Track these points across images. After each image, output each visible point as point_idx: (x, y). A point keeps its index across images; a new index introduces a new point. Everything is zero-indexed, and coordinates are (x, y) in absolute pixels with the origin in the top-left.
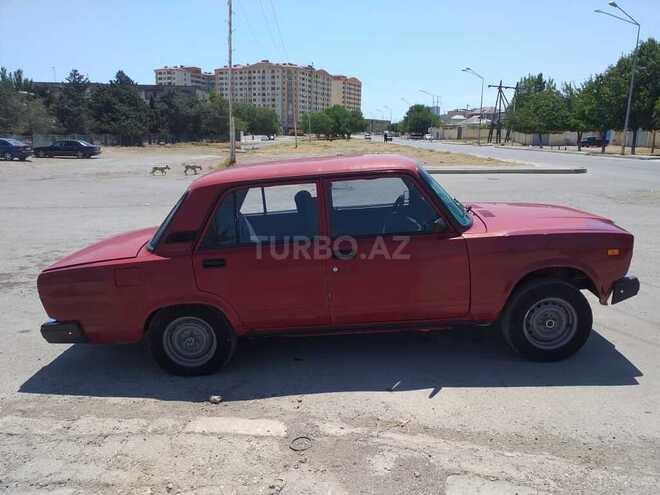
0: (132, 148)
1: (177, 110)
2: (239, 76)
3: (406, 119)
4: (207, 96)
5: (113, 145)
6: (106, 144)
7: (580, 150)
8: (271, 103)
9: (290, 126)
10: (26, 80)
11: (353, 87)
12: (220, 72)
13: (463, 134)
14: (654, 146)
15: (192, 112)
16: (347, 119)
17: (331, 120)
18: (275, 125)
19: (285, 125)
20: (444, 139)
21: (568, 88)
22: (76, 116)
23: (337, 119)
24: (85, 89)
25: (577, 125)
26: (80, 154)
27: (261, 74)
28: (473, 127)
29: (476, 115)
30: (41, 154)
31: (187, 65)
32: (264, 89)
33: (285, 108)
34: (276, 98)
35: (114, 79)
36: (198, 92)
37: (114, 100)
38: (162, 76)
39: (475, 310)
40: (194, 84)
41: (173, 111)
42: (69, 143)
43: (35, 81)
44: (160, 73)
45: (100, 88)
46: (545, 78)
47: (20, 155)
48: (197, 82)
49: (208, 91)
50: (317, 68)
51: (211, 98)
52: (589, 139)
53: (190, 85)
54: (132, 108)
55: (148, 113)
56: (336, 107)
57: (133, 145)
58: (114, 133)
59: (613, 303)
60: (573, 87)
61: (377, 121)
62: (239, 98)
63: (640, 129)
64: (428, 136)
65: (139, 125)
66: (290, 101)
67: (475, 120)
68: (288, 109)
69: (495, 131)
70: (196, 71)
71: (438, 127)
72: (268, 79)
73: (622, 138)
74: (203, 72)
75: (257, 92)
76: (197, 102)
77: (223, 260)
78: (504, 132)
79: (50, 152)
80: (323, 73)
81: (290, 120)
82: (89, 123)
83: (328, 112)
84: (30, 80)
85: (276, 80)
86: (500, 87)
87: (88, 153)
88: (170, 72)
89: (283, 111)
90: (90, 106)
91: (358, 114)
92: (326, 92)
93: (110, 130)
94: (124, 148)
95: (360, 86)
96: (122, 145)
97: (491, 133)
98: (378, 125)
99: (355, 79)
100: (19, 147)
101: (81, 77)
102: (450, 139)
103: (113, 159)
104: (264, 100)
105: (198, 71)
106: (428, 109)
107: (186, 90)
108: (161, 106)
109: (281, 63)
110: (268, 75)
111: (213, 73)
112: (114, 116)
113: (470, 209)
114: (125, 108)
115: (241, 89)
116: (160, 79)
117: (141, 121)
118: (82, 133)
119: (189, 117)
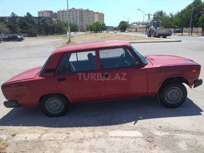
1: (47, 25)
2: (65, 13)
3: (119, 26)
4: (56, 20)
5: (28, 37)
6: (25, 37)
7: (175, 34)
8: (75, 22)
9: (82, 29)
11: (101, 16)
12: (59, 12)
13: (138, 30)
14: (197, 32)
15: (52, 25)
16: (101, 26)
17: (95, 27)
18: (78, 29)
19: (81, 29)
20: (131, 32)
21: (171, 15)
22: (15, 28)
23: (97, 26)
24: (16, 18)
25: (174, 26)
26: (18, 40)
27: (72, 13)
28: (140, 28)
29: (141, 24)
31: (48, 10)
32: (73, 17)
33: (80, 23)
34: (77, 20)
35: (26, 15)
36: (53, 19)
37: (27, 22)
38: (40, 14)
39: (149, 91)
41: (45, 25)
42: (14, 37)
44: (40, 13)
45: (22, 18)
46: (163, 12)
48: (52, 15)
49: (55, 18)
50: (90, 10)
51: (57, 21)
52: (177, 31)
53: (50, 16)
54: (33, 24)
55: (38, 26)
56: (97, 22)
57: (34, 37)
58: (28, 33)
59: (194, 88)
60: (173, 14)
61: (110, 27)
62: (65, 20)
63: (194, 27)
64: (126, 31)
65: (35, 30)
66: (82, 21)
67: (141, 26)
70: (51, 12)
71: (129, 28)
72: (74, 14)
73: (188, 30)
74: (53, 12)
75: (71, 18)
76: (53, 22)
77: (65, 78)
79: (8, 40)
80: (92, 11)
81: (82, 27)
82: (19, 30)
83: (94, 24)
85: (77, 14)
86: (149, 15)
87: (20, 40)
88: (43, 12)
89: (80, 24)
90: (19, 24)
91: (104, 25)
92: (93, 18)
93: (26, 32)
95: (104, 15)
97: (146, 29)
98: (110, 28)
99: (102, 13)
101: (15, 15)
102: (133, 32)
103: (28, 41)
104: (73, 21)
106: (126, 22)
107: (50, 19)
108: (42, 24)
109: (78, 9)
110: (74, 12)
111: (57, 12)
112: (27, 27)
113: (146, 58)
114: (30, 24)
115: (66, 17)
116: (40, 15)
118: (17, 33)
119: (51, 27)
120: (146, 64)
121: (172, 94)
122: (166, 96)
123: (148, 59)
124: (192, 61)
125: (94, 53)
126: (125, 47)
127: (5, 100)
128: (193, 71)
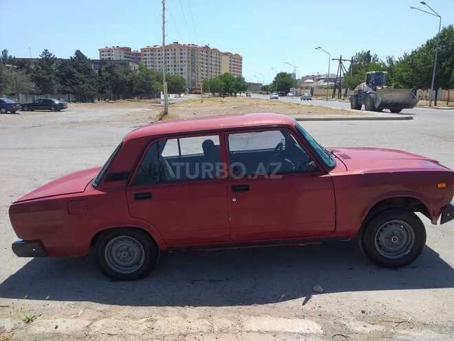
0: (88, 104)
1: (117, 77)
2: (157, 53)
3: (274, 82)
4: (137, 67)
5: (75, 102)
6: (69, 102)
8: (180, 71)
9: (193, 87)
10: (10, 57)
11: (236, 60)
12: (144, 50)
13: (315, 92)
14: (448, 100)
15: (127, 78)
16: (234, 83)
17: (223, 83)
18: (184, 87)
19: (190, 87)
21: (390, 61)
22: (48, 82)
23: (227, 82)
24: (53, 63)
26: (53, 108)
27: (172, 52)
28: (321, 87)
29: (322, 79)
30: (26, 108)
31: (121, 46)
32: (175, 62)
33: (190, 75)
34: (184, 68)
35: (73, 55)
36: (131, 64)
37: (74, 70)
39: (339, 229)
40: (126, 59)
41: (114, 78)
42: (45, 101)
43: (16, 57)
44: (103, 52)
45: (64, 62)
46: (372, 54)
47: (11, 109)
48: (129, 57)
49: (136, 63)
50: (212, 47)
51: (140, 69)
53: (124, 59)
54: (87, 75)
55: (97, 79)
56: (225, 74)
57: (88, 102)
58: (75, 93)
59: (441, 223)
60: (393, 59)
61: (254, 84)
62: (158, 68)
63: (440, 89)
64: (290, 94)
65: (92, 88)
66: (193, 71)
67: (322, 83)
68: (192, 76)
69: (337, 91)
70: (127, 50)
71: (296, 88)
72: (178, 55)
73: (428, 94)
74: (132, 50)
75: (170, 64)
76: (130, 71)
77: (150, 194)
78: (343, 91)
79: (32, 107)
80: (216, 51)
81: (193, 83)
82: (57, 86)
83: (220, 77)
84: (13, 57)
85: (183, 56)
86: (341, 60)
87: (59, 108)
88: (109, 50)
89: (188, 77)
90: (57, 75)
91: (241, 79)
92: (218, 64)
93: (72, 91)
94: (82, 104)
95: (241, 60)
96: (81, 102)
97: (335, 91)
98: (254, 86)
99: (237, 55)
100: (11, 104)
101: (50, 55)
103: (76, 111)
104: (175, 70)
105: (129, 49)
106: (290, 75)
107: (124, 64)
108: (106, 74)
109: (187, 44)
110: (178, 52)
111: (140, 51)
112: (74, 81)
113: (332, 153)
114: (81, 76)
115: (159, 62)
116: (103, 55)
117: (93, 85)
118: (52, 93)
119: (125, 82)
120: (333, 168)
121: (391, 236)
122: (378, 241)
123: (336, 157)
124: (436, 162)
125: (216, 140)
126: (286, 129)
127: (16, 239)
128: (439, 186)
